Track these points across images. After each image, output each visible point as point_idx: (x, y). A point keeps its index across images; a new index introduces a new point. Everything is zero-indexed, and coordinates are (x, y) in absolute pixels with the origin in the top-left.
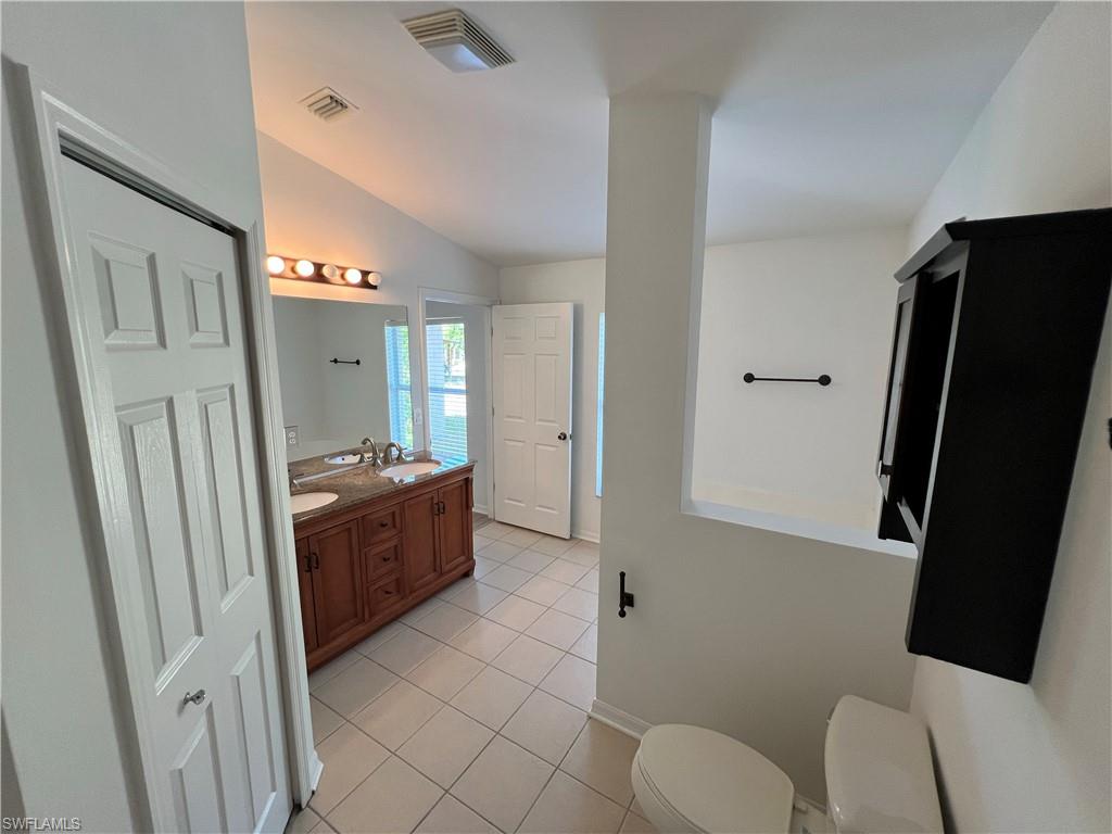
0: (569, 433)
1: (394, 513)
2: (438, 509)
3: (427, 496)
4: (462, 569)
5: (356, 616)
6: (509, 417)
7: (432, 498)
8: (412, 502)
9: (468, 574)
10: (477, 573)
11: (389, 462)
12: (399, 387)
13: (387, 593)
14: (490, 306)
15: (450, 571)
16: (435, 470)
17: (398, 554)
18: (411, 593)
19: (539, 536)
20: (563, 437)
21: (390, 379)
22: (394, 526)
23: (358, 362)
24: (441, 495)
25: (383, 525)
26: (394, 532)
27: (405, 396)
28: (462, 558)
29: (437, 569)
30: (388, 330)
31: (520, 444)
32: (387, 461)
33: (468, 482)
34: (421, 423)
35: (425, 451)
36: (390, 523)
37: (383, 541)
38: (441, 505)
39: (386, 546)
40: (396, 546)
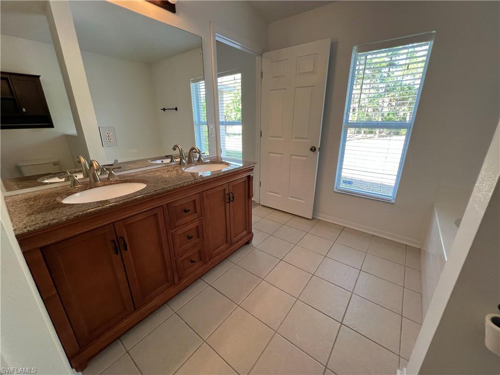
0: (318, 146)
1: (194, 201)
2: (228, 198)
3: (220, 189)
4: (245, 240)
5: (168, 281)
6: (272, 137)
7: (224, 190)
8: (209, 192)
9: (248, 243)
10: (254, 242)
11: (192, 163)
12: (200, 123)
13: (192, 261)
14: (261, 55)
15: (237, 242)
16: (225, 169)
17: (199, 232)
18: (210, 260)
19: (291, 217)
20: (313, 149)
21: (195, 119)
22: (196, 212)
23: (176, 109)
24: (231, 188)
25: (186, 211)
26: (196, 216)
27: (205, 128)
28: (245, 233)
29: (228, 241)
30: (192, 85)
31: (280, 156)
32: (190, 162)
33: (249, 178)
34: (214, 136)
35: (217, 157)
36: (191, 208)
37: (186, 224)
38: (231, 195)
39: (190, 227)
40: (197, 227)
